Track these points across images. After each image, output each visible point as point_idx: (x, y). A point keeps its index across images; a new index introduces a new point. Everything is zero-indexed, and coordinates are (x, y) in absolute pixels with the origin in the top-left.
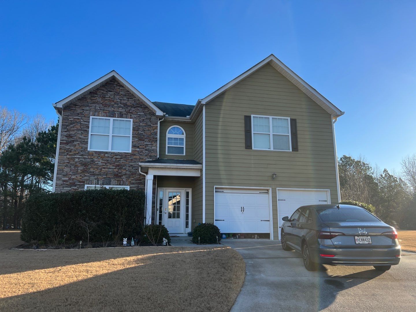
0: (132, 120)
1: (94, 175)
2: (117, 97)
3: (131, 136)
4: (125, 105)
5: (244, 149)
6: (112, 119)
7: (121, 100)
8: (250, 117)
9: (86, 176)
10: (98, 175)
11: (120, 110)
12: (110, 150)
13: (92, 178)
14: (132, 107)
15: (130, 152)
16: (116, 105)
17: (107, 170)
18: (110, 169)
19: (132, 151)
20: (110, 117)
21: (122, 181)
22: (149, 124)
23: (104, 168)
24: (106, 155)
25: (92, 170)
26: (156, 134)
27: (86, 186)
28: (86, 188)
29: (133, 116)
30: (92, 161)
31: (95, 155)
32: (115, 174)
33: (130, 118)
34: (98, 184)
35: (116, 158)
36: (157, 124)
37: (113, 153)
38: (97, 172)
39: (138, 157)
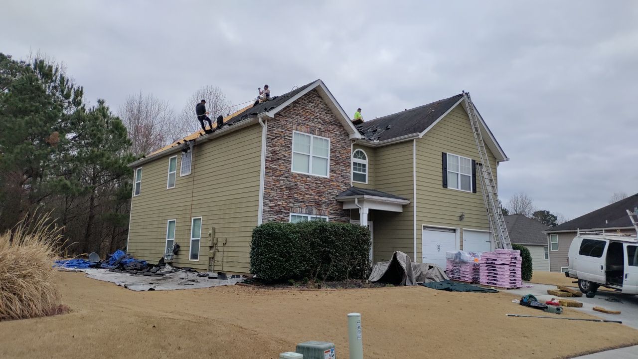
0: (329, 139)
1: (299, 202)
2: (317, 110)
3: (329, 158)
4: (324, 121)
5: (442, 187)
6: (312, 136)
7: (320, 114)
8: (446, 154)
9: (290, 202)
10: (302, 202)
11: (320, 126)
12: (311, 173)
13: (297, 205)
14: (329, 124)
15: (328, 177)
16: (316, 120)
17: (309, 196)
18: (312, 195)
19: (330, 176)
20: (311, 133)
21: (322, 211)
22: (344, 145)
23: (307, 194)
24: (308, 179)
25: (296, 196)
26: (350, 158)
27: (291, 214)
28: (292, 217)
29: (331, 134)
30: (296, 185)
31: (298, 178)
32: (316, 201)
33: (328, 137)
34: (301, 213)
35: (317, 183)
36: (350, 146)
37: (313, 177)
38: (300, 198)
39: (335, 184)
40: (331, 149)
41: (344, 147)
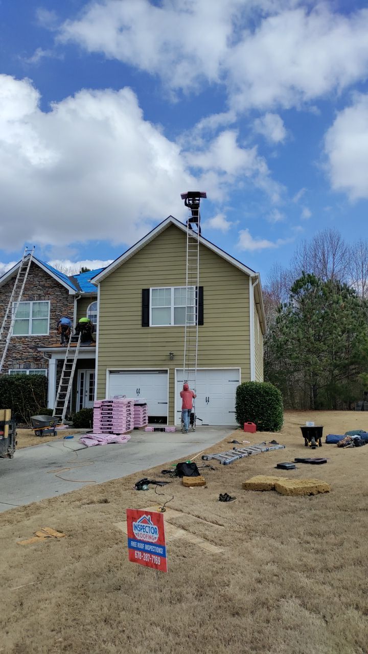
0: (49, 301)
1: (17, 359)
2: (36, 279)
3: (49, 318)
4: (44, 286)
5: (140, 326)
6: (31, 302)
7: (39, 282)
8: (148, 290)
9: (9, 361)
10: (20, 359)
11: (39, 292)
12: (30, 334)
13: (15, 362)
14: (49, 287)
15: (48, 334)
16: (35, 288)
17: (27, 354)
18: (29, 352)
19: (50, 333)
20: (30, 300)
21: (40, 365)
22: (66, 303)
23: (25, 352)
24: (26, 339)
25: (14, 355)
26: (72, 313)
27: (10, 371)
28: (9, 373)
29: (50, 297)
30: (14, 346)
31: (17, 340)
32: (34, 357)
33: (48, 300)
34: (20, 368)
35: (35, 342)
36: (73, 302)
37: (32, 337)
38: (18, 356)
39: (54, 339)
40: (51, 309)
41: (67, 305)
